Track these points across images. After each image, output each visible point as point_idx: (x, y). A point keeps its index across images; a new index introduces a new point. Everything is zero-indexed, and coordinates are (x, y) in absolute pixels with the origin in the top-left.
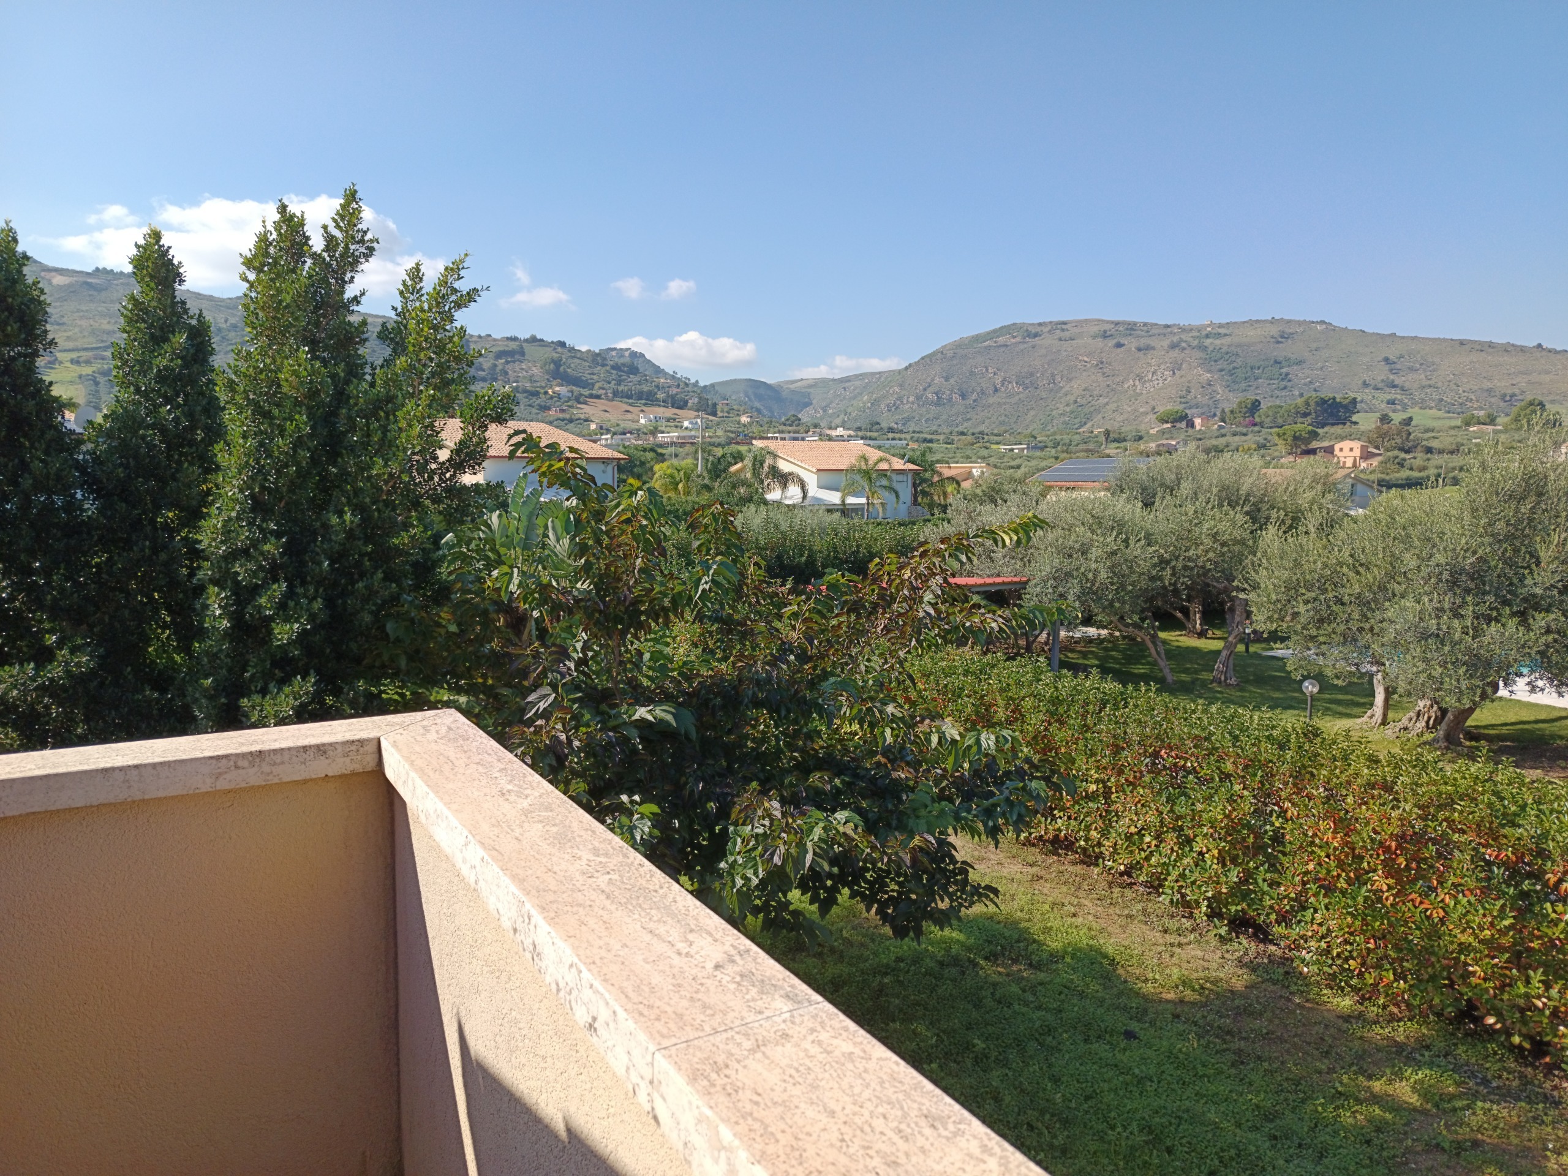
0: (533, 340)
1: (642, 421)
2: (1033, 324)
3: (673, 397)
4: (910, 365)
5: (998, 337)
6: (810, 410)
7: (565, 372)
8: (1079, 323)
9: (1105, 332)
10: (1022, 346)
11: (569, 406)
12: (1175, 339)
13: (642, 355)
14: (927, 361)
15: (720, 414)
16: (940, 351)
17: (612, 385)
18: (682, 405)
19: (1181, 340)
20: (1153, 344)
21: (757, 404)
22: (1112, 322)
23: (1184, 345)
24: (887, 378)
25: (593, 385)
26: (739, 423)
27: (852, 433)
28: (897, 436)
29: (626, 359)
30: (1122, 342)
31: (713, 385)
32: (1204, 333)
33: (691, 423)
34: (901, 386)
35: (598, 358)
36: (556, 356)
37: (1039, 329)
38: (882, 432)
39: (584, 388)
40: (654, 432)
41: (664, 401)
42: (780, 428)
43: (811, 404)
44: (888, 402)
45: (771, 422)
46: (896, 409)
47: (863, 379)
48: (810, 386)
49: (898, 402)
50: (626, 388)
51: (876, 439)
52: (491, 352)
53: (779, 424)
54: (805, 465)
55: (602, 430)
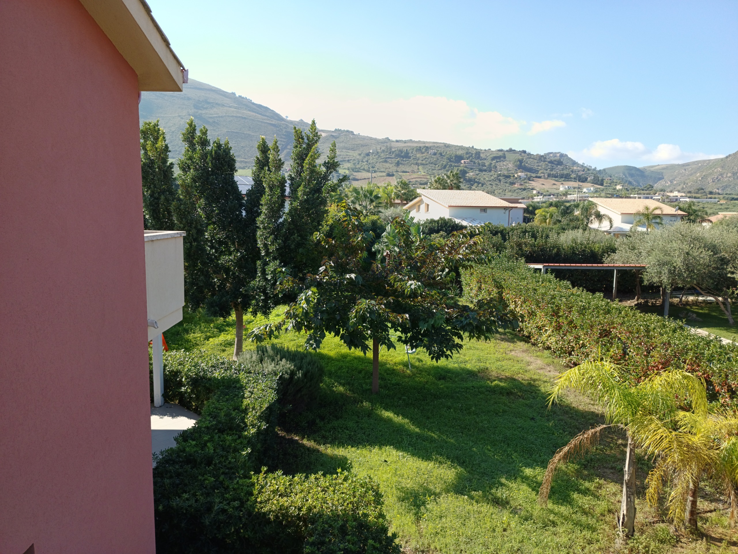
0: (511, 150)
1: (561, 189)
3: (580, 176)
4: (730, 155)
6: (662, 182)
7: (525, 165)
11: (525, 182)
13: (566, 155)
15: (605, 184)
17: (548, 171)
18: (583, 180)
21: (630, 179)
24: (714, 163)
25: (538, 171)
26: (615, 189)
27: (683, 194)
28: (713, 196)
29: (557, 158)
31: (604, 170)
33: (587, 190)
34: (722, 167)
35: (541, 158)
36: (520, 157)
38: (705, 194)
39: (533, 173)
40: (566, 194)
41: (574, 179)
42: (639, 192)
43: (663, 178)
44: (713, 177)
45: (634, 189)
46: (718, 181)
47: (698, 164)
48: (664, 169)
49: (720, 177)
50: (555, 172)
51: (699, 198)
52: (489, 158)
53: (639, 190)
54: (614, 210)
55: (539, 194)
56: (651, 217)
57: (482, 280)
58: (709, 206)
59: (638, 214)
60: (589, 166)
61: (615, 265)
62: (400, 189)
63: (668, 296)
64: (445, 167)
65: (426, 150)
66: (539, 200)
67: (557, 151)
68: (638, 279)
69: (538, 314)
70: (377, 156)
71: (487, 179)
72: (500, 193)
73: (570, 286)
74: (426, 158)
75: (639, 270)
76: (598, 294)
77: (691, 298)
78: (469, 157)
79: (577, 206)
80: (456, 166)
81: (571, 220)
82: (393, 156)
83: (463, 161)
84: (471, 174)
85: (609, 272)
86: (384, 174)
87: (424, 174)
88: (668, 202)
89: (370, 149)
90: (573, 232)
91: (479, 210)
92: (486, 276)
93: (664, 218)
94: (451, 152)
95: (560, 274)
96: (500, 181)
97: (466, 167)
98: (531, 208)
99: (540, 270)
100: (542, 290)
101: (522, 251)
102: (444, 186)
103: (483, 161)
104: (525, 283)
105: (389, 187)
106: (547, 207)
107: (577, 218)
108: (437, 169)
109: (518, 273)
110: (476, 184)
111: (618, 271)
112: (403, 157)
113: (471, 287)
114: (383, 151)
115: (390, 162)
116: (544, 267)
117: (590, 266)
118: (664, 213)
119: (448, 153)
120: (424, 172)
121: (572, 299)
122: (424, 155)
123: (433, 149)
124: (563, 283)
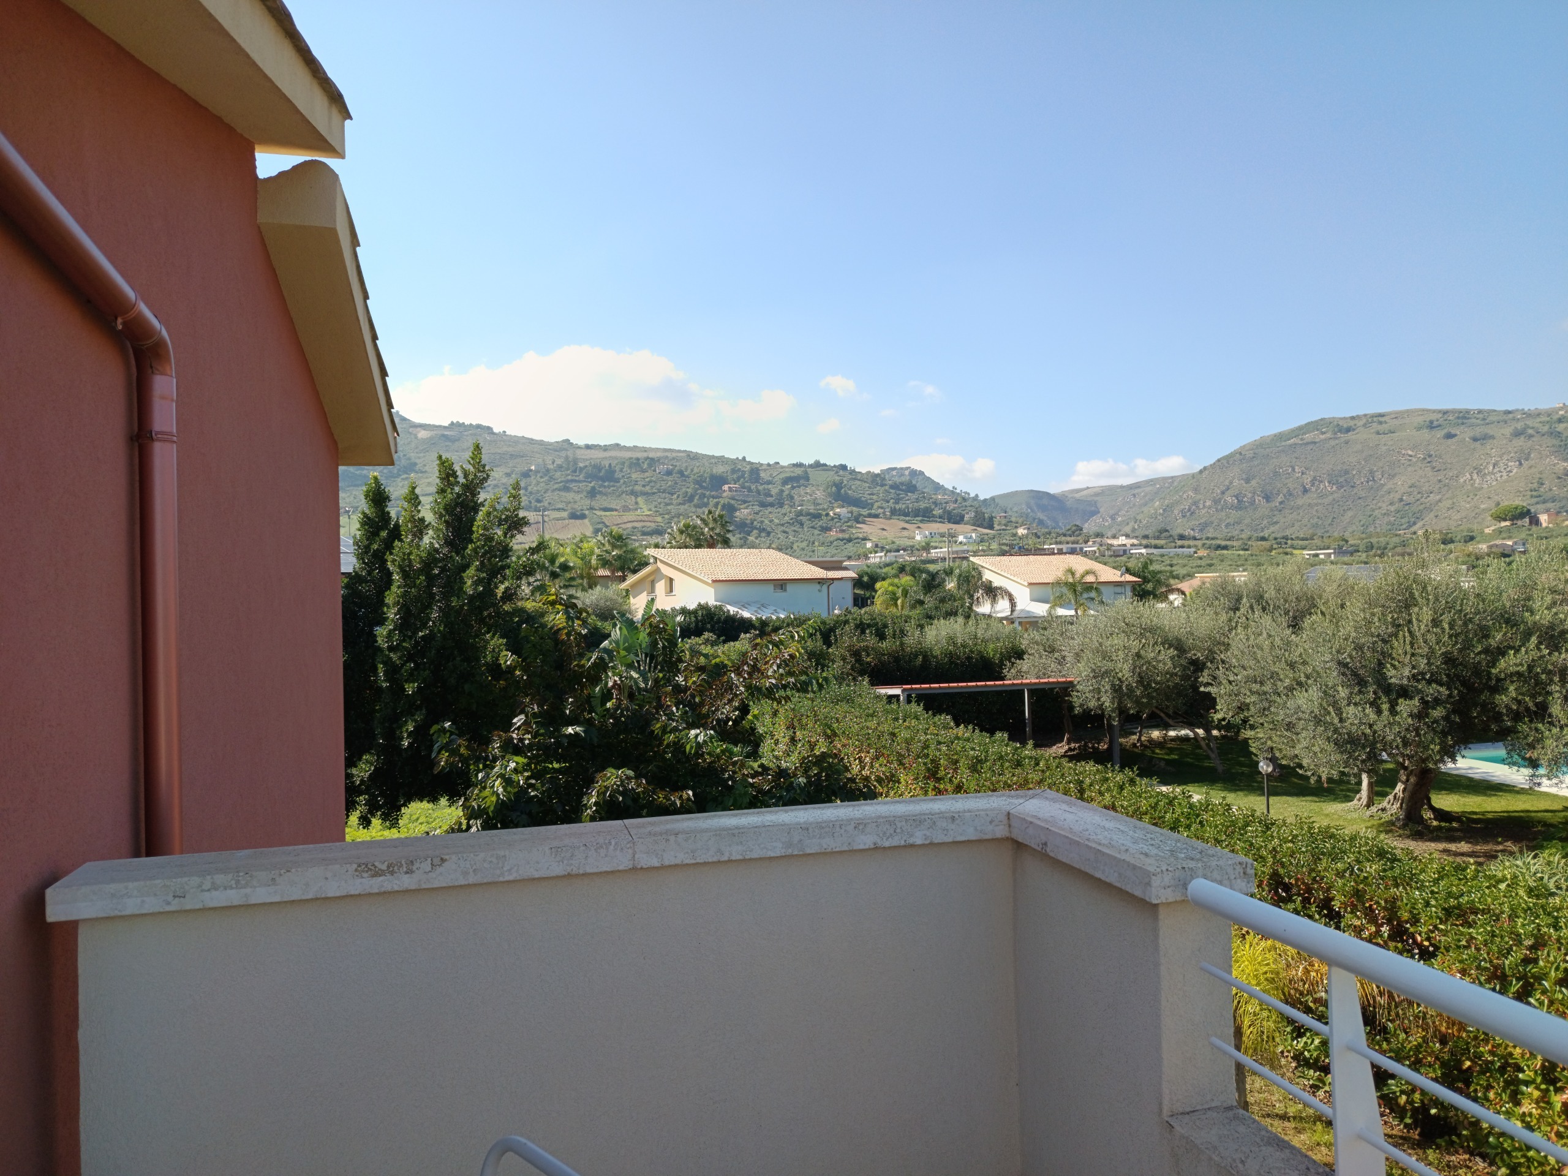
0: (817, 465)
1: (918, 538)
2: (1344, 418)
3: (949, 513)
4: (1205, 468)
5: (1303, 434)
6: (1097, 519)
7: (846, 493)
8: (1398, 415)
9: (1431, 422)
10: (1333, 443)
11: (849, 527)
12: (1519, 426)
13: (922, 473)
14: (1224, 463)
15: (996, 527)
16: (1239, 452)
17: (891, 504)
18: (958, 519)
19: (1527, 427)
20: (1491, 432)
21: (1040, 515)
22: (1440, 411)
23: (1530, 431)
24: (1180, 482)
25: (872, 505)
26: (1015, 535)
27: (1135, 541)
28: (1186, 543)
29: (906, 478)
30: (1453, 432)
31: (993, 499)
32: (1555, 417)
33: (966, 537)
34: (1196, 490)
35: (876, 479)
36: (837, 478)
37: (1352, 423)
38: (1171, 540)
39: (863, 508)
40: (927, 548)
41: (940, 517)
42: (1058, 539)
43: (1099, 512)
44: (1182, 507)
45: (1050, 533)
46: (1191, 514)
47: (1155, 484)
48: (1097, 495)
49: (1194, 507)
50: (904, 506)
51: (1162, 547)
52: (778, 479)
53: (1058, 535)
54: (1015, 579)
55: (877, 548)
56: (1079, 588)
57: (796, 724)
58: (1180, 561)
59: (1058, 583)
60: (966, 493)
61: (1024, 681)
62: (608, 547)
63: (1117, 732)
64: (691, 499)
65: (650, 465)
66: (877, 560)
67: (904, 466)
68: (1065, 705)
69: (902, 778)
70: (546, 478)
71: (776, 521)
72: (803, 549)
73: (952, 724)
74: (650, 482)
75: (1066, 689)
76: (998, 735)
77: (1156, 734)
78: (738, 479)
79: (949, 572)
80: (713, 497)
81: (943, 600)
82: (581, 477)
83: (726, 487)
84: (746, 511)
85: (1016, 694)
86: (565, 514)
87: (649, 513)
88: (1111, 556)
89: (532, 465)
90: (948, 622)
91: (771, 587)
92: (802, 716)
93: (1102, 588)
94: (702, 470)
95: (933, 704)
96: (802, 524)
97: (733, 498)
98: (865, 579)
99: (898, 696)
100: (904, 734)
101: (861, 665)
102: (698, 539)
103: (766, 486)
104: (872, 724)
105: (585, 545)
106: (896, 576)
107: (952, 595)
108: (674, 502)
109: (860, 705)
110: (755, 532)
111: (1031, 692)
112: (603, 480)
113: (775, 738)
114: (560, 467)
115: (576, 489)
116: (904, 691)
117: (982, 686)
118: (1102, 580)
119: (696, 470)
120: (650, 510)
121: (958, 746)
122: (647, 474)
123: (664, 464)
124: (940, 719)
